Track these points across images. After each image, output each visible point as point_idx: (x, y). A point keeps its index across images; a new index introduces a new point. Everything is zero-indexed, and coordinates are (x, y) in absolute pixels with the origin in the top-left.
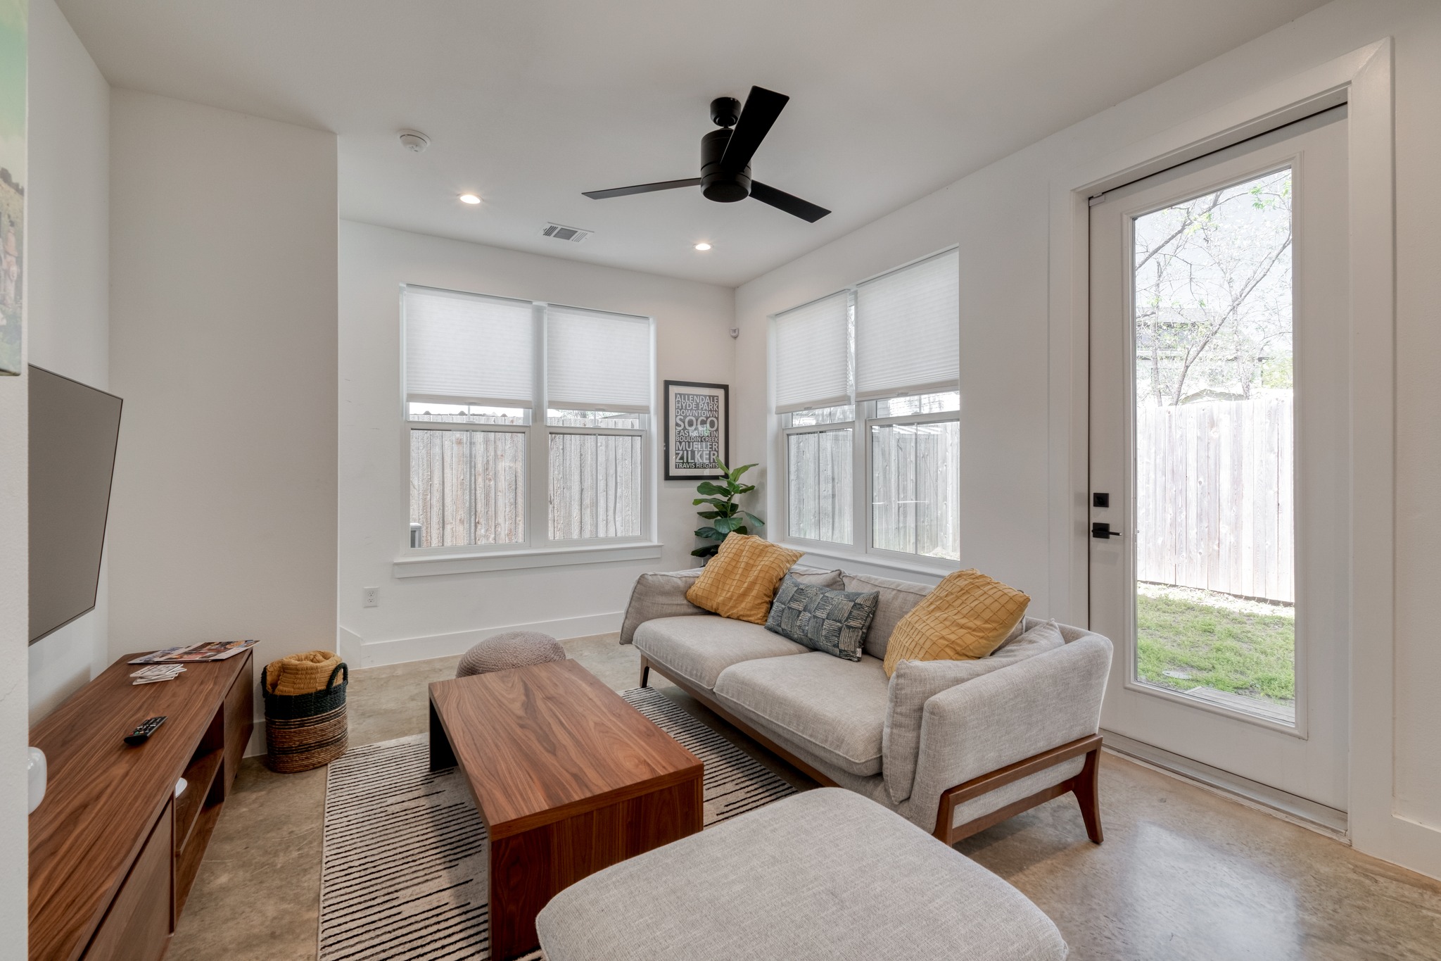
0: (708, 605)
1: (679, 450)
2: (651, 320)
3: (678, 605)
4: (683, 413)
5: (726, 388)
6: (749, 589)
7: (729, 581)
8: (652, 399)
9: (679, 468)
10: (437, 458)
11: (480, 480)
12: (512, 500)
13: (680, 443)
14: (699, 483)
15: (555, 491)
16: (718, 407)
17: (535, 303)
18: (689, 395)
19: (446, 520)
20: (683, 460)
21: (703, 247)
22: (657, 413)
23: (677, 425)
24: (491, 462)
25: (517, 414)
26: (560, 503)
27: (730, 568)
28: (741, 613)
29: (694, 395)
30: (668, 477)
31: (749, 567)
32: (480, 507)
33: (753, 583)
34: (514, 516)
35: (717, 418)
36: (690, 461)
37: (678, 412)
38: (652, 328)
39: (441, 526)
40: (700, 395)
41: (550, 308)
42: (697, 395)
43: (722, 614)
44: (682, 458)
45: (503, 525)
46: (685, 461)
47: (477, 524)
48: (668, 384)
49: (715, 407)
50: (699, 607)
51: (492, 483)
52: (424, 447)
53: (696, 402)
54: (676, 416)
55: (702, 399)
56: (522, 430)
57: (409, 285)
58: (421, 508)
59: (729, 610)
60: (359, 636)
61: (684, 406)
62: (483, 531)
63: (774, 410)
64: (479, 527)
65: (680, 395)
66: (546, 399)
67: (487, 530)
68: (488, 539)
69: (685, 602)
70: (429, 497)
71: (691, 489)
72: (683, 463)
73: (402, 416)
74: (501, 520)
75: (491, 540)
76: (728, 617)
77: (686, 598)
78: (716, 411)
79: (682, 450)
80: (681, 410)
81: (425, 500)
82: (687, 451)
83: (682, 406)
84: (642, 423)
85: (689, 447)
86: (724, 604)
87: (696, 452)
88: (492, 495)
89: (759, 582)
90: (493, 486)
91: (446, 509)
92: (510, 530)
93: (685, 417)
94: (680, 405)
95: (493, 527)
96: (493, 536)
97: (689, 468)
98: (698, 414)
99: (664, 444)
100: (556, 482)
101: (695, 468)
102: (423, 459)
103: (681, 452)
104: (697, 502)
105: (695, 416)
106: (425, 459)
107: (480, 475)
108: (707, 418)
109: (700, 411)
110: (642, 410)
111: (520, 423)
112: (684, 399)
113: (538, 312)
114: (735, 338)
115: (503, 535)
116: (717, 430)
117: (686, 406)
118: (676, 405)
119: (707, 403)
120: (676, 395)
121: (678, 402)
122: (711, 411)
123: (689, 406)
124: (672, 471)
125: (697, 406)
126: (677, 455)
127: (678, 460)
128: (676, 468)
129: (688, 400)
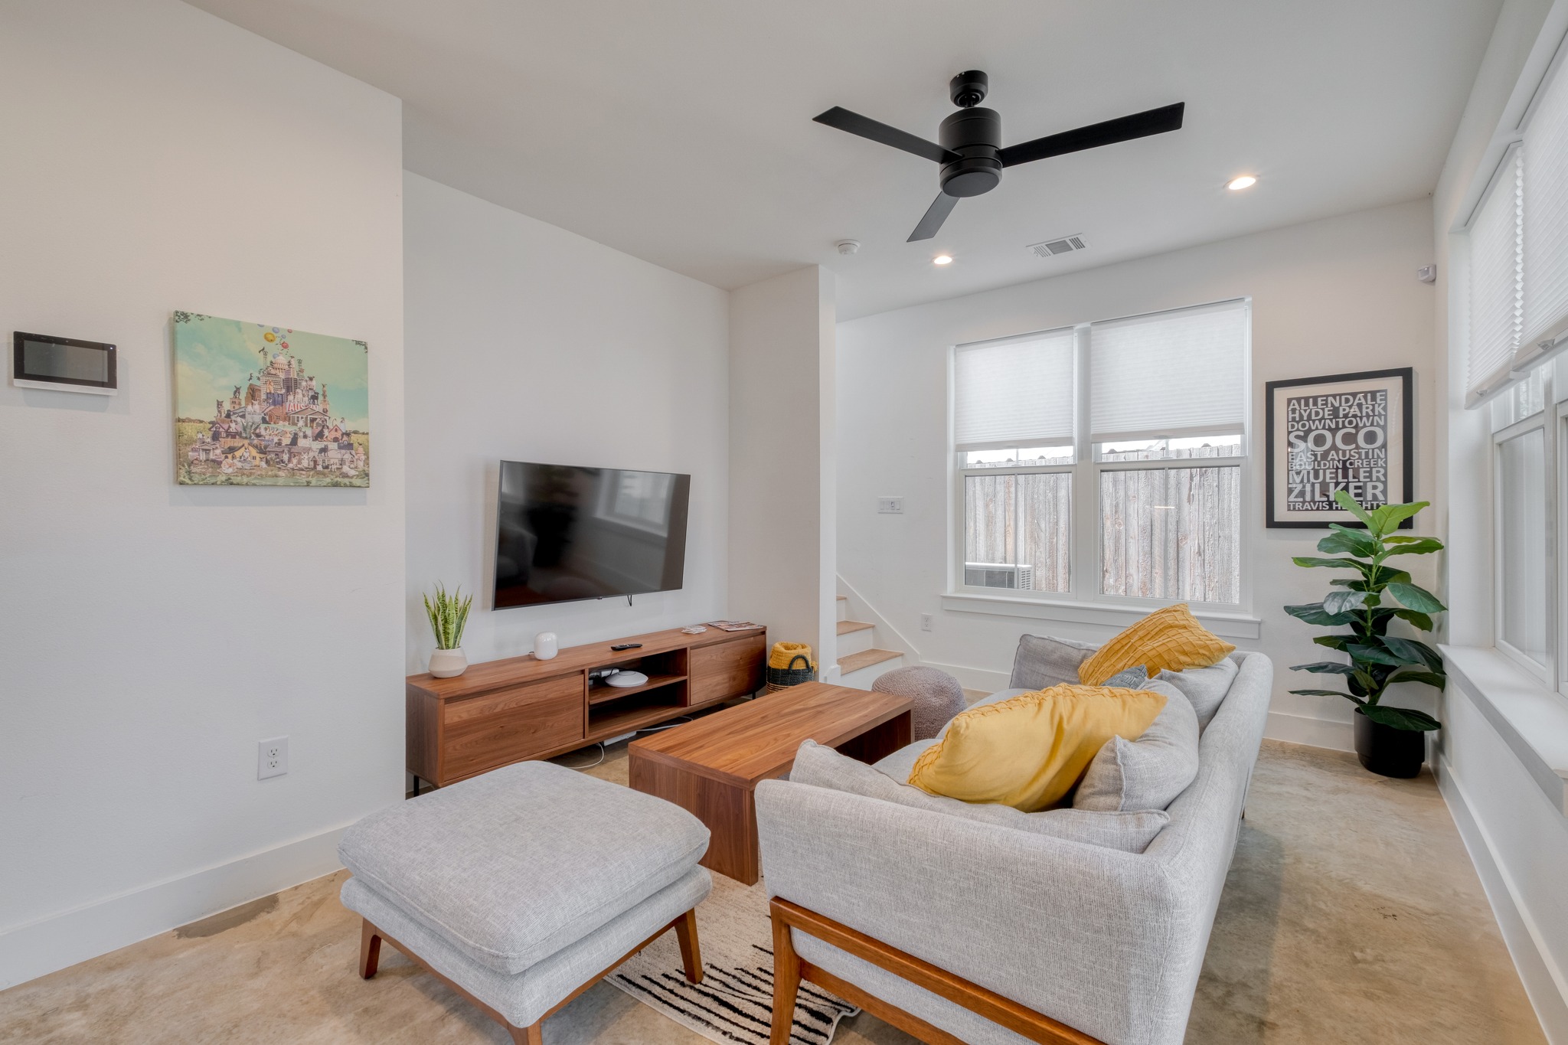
1: (1294, 484)
4: (1304, 426)
5: (1405, 374)
8: (1246, 407)
9: (1294, 509)
11: (1108, 524)
12: (1147, 549)
13: (1299, 472)
15: (1206, 540)
16: (1386, 409)
17: (1079, 326)
18: (1315, 399)
20: (1303, 497)
21: (1243, 183)
23: (1291, 445)
24: (1121, 505)
25: (1065, 454)
29: (1327, 396)
30: (1271, 523)
32: (1108, 553)
34: (1149, 568)
35: (1385, 428)
36: (1317, 498)
37: (1293, 426)
39: (1067, 570)
40: (1340, 395)
42: (1334, 396)
44: (1302, 494)
45: (1135, 577)
46: (1308, 498)
47: (1104, 572)
48: (1271, 387)
49: (1379, 409)
51: (1123, 528)
53: (1332, 405)
54: (1289, 433)
55: (1347, 400)
56: (1068, 469)
58: (1047, 552)
60: (918, 653)
61: (1305, 415)
62: (1112, 581)
64: (1107, 575)
65: (1299, 400)
67: (1116, 580)
68: (1117, 591)
70: (1055, 541)
71: (1308, 543)
72: (1304, 502)
74: (1133, 570)
75: (1121, 591)
78: (1380, 415)
79: (1302, 481)
80: (1298, 422)
81: (1051, 544)
82: (1313, 485)
83: (1301, 416)
85: (1316, 476)
87: (1332, 485)
88: (1123, 541)
90: (1124, 532)
92: (1144, 584)
93: (1309, 432)
94: (1297, 415)
95: (1124, 578)
96: (1123, 587)
97: (1318, 509)
98: (1337, 423)
99: (1264, 476)
100: (1207, 529)
101: (1331, 508)
103: (1299, 487)
104: (1309, 564)
105: (1330, 429)
107: (1108, 519)
108: (1359, 430)
109: (1340, 420)
111: (1071, 462)
112: (1307, 404)
115: (1135, 588)
116: (1384, 446)
117: (1309, 415)
118: (1291, 416)
119: (1360, 406)
120: (1289, 401)
121: (1294, 411)
122: (1368, 416)
123: (1317, 414)
124: (1281, 514)
125: (1335, 412)
126: (1290, 491)
127: (1292, 498)
128: (1289, 510)
129: (1315, 404)
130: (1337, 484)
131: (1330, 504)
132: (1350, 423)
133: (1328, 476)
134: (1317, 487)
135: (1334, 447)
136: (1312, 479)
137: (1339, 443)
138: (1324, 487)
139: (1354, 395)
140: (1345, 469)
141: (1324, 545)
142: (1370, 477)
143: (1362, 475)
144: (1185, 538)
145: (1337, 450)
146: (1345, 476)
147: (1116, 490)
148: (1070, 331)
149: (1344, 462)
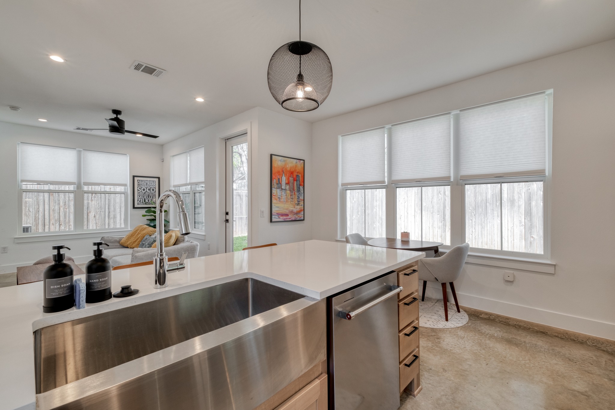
0: (126, 245)
1: (139, 198)
2: (128, 155)
3: (116, 245)
4: (141, 186)
5: (159, 178)
6: (137, 240)
7: (132, 238)
8: (128, 182)
10: (41, 201)
11: (62, 209)
13: (140, 196)
14: (146, 209)
15: (97, 213)
16: (155, 184)
17: (77, 149)
18: (143, 180)
19: (45, 224)
20: (141, 202)
22: (130, 187)
23: (138, 190)
24: (67, 203)
26: (99, 217)
27: (133, 234)
28: (134, 246)
30: (134, 208)
31: (139, 233)
32: (62, 219)
33: (139, 238)
35: (155, 188)
36: (143, 202)
38: (128, 158)
39: (43, 226)
40: (148, 180)
41: (83, 151)
42: (146, 181)
43: (129, 247)
44: (140, 201)
46: (142, 202)
48: (134, 177)
49: (154, 184)
50: (123, 246)
51: (67, 210)
52: (35, 197)
54: (138, 187)
55: (149, 182)
56: (74, 192)
57: (21, 143)
58: (33, 219)
59: (130, 246)
61: (141, 184)
63: (172, 186)
65: (140, 180)
66: (82, 181)
69: (119, 245)
70: (37, 215)
71: (143, 212)
72: (141, 203)
73: (19, 187)
76: (131, 248)
77: (119, 244)
78: (155, 186)
79: (140, 198)
81: (35, 217)
82: (142, 199)
83: (140, 184)
84: (125, 189)
85: (143, 197)
86: (129, 244)
87: (146, 199)
88: (68, 214)
89: (140, 237)
90: (68, 211)
91: (46, 220)
93: (142, 187)
94: (139, 184)
97: (143, 204)
99: (132, 197)
100: (97, 209)
101: (146, 204)
102: (34, 201)
103: (140, 199)
104: (144, 216)
105: (146, 187)
106: (36, 201)
107: (62, 207)
108: (151, 188)
110: (125, 185)
111: (73, 190)
112: (141, 182)
113: (79, 152)
114: (163, 161)
116: (155, 192)
117: (142, 184)
118: (138, 184)
119: (151, 183)
120: (138, 180)
121: (139, 183)
122: (153, 186)
123: (143, 184)
124: (136, 206)
125: (147, 184)
126: (138, 200)
127: (138, 202)
128: (138, 204)
129: (143, 182)
130: (147, 199)
131: (146, 203)
132: (149, 186)
133: (145, 197)
134: (143, 200)
135: (146, 191)
136: (142, 198)
137: (147, 191)
138: (145, 199)
139: (150, 181)
140: (149, 196)
141: (146, 212)
142: (153, 198)
143: (152, 197)
144: (90, 212)
145: (147, 192)
146: (149, 197)
147: (65, 197)
148: (75, 150)
149: (148, 195)
